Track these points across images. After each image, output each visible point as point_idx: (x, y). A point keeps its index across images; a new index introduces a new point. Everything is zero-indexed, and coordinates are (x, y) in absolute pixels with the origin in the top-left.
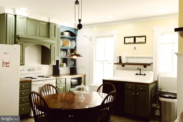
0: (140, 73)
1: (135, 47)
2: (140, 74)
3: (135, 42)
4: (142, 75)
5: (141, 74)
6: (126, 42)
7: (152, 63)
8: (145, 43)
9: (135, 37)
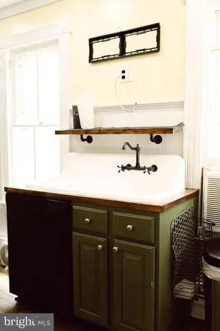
0: (138, 164)
1: (123, 72)
2: (138, 167)
3: (123, 54)
4: (144, 168)
5: (142, 165)
6: (95, 56)
7: (181, 125)
8: (158, 51)
9: (122, 35)
